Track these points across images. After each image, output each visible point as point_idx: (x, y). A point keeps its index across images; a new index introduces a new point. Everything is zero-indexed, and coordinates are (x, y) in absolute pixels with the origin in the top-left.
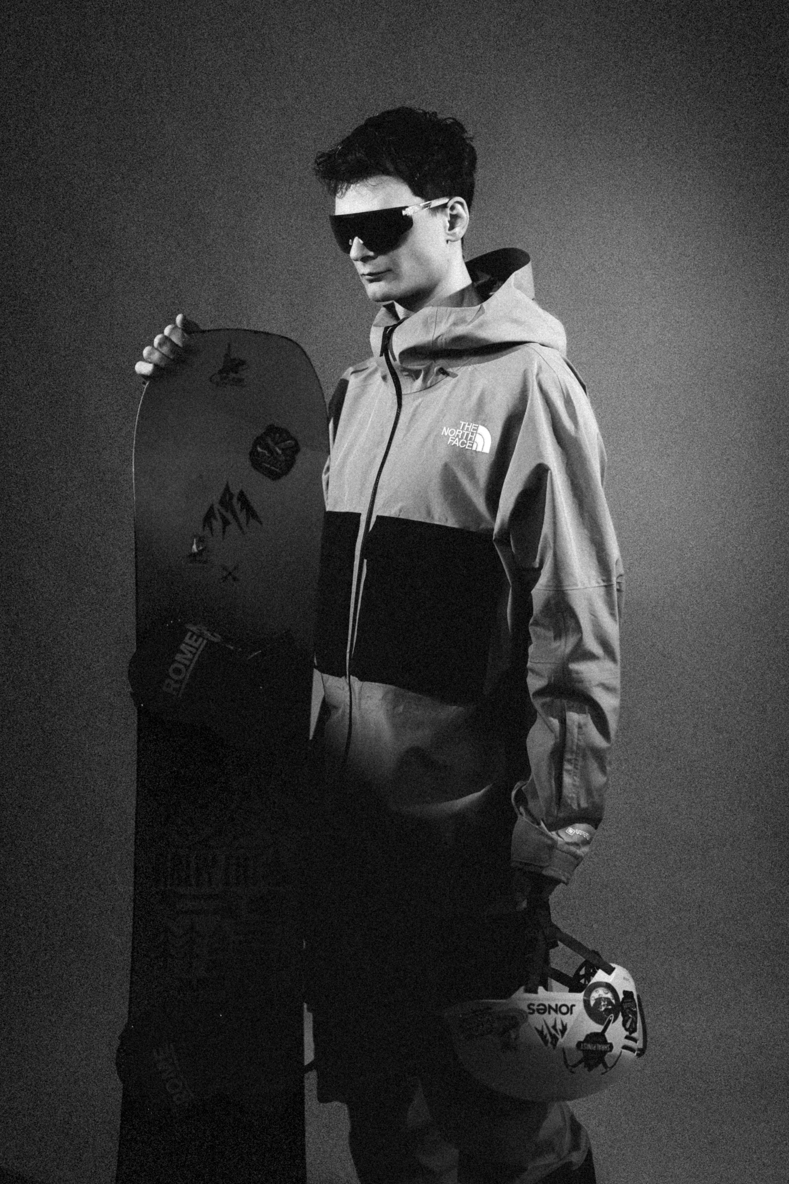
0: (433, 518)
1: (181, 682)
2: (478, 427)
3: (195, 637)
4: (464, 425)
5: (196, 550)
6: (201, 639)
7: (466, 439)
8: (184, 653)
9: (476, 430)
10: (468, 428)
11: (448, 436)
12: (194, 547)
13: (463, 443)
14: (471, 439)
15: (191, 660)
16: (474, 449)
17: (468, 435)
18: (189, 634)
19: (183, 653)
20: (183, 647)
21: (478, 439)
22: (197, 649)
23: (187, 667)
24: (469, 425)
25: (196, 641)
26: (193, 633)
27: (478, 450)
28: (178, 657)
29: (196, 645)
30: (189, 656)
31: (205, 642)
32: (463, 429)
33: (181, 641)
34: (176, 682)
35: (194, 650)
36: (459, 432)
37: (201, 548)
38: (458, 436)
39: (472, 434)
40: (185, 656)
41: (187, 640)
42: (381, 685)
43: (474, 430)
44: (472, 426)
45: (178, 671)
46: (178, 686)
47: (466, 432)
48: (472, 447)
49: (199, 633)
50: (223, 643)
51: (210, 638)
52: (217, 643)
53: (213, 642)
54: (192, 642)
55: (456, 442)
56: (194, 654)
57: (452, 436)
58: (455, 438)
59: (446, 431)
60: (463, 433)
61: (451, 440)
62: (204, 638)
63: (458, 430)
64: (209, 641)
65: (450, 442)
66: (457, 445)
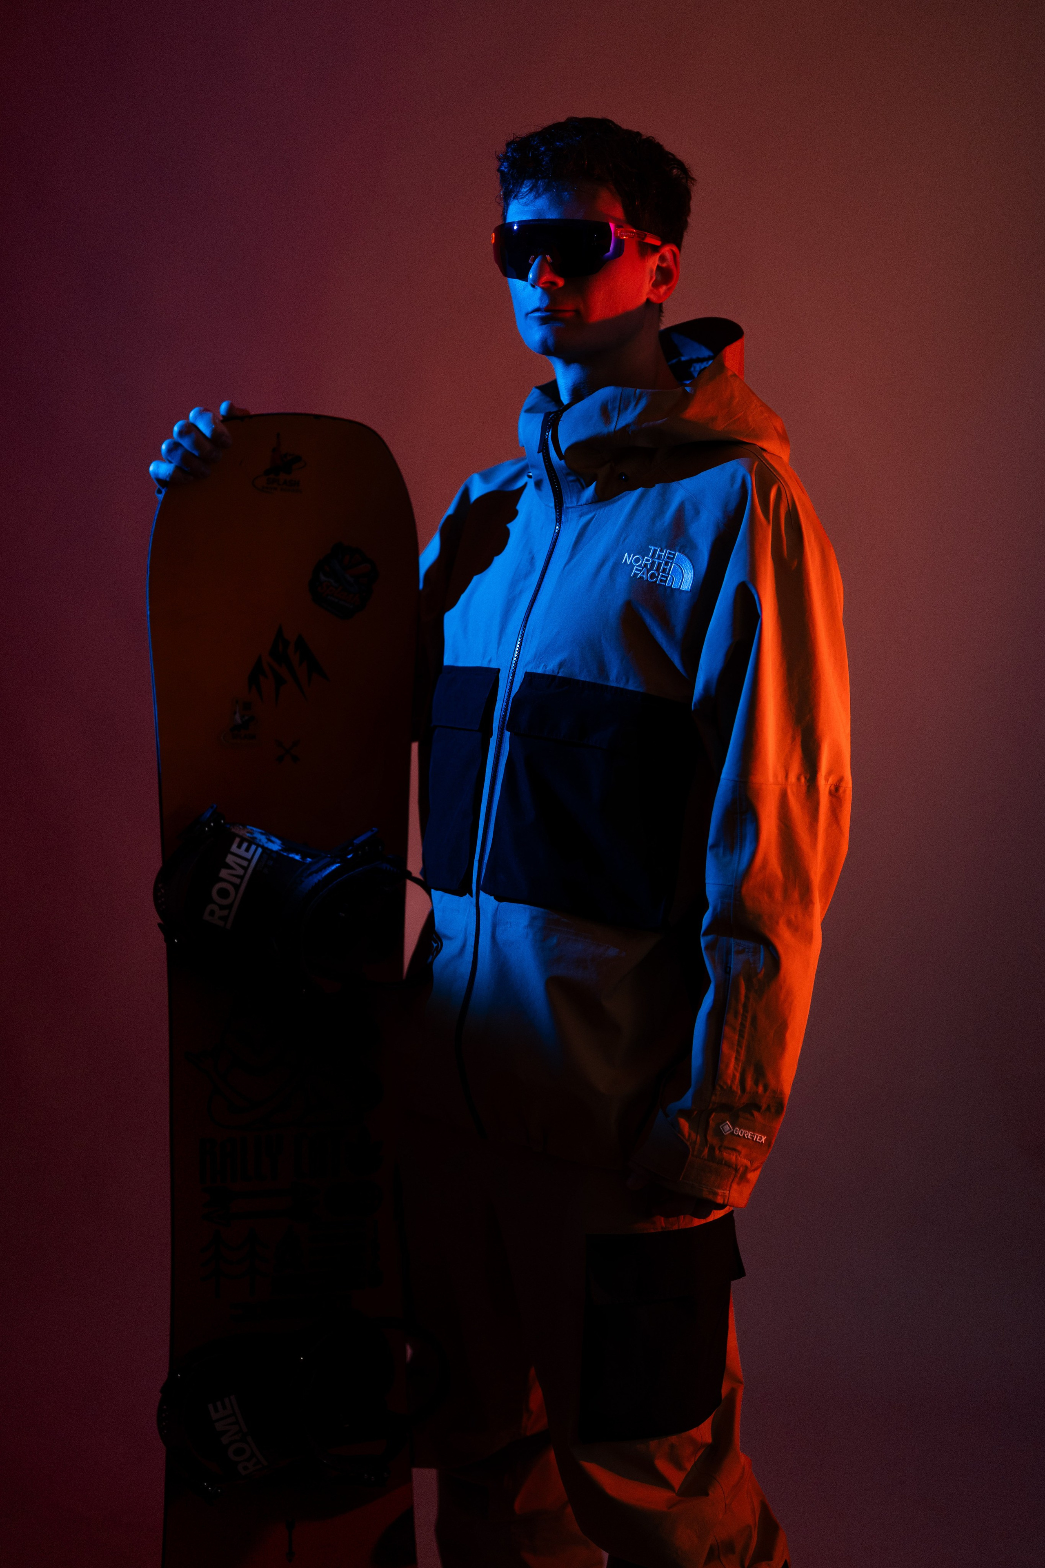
0: (607, 678)
1: (229, 907)
2: (673, 555)
3: (245, 845)
4: (655, 551)
5: (239, 721)
6: (253, 847)
7: (658, 569)
8: (232, 868)
9: (671, 559)
10: (660, 556)
11: (631, 565)
12: (237, 717)
13: (652, 576)
14: (664, 570)
15: (242, 877)
16: (667, 584)
17: (660, 564)
18: (237, 840)
19: (229, 867)
20: (230, 859)
21: (674, 571)
22: (250, 861)
23: (237, 887)
24: (661, 551)
25: (247, 850)
26: (242, 839)
27: (673, 586)
28: (224, 873)
29: (248, 855)
30: (240, 872)
31: (260, 850)
32: (653, 556)
33: (227, 851)
34: (222, 907)
35: (245, 863)
36: (647, 561)
37: (246, 718)
38: (646, 565)
40: (233, 872)
41: (234, 848)
42: (526, 906)
43: (667, 558)
44: (665, 553)
45: (223, 893)
46: (225, 913)
47: (656, 561)
48: (665, 581)
49: (250, 838)
50: (285, 852)
51: (266, 845)
52: (276, 852)
53: (271, 851)
54: (242, 852)
55: (643, 574)
56: (246, 869)
57: (637, 566)
58: (641, 569)
59: (629, 558)
60: (653, 563)
61: (636, 572)
62: (258, 846)
63: (646, 558)
64: (265, 849)
65: (635, 573)
66: (644, 578)
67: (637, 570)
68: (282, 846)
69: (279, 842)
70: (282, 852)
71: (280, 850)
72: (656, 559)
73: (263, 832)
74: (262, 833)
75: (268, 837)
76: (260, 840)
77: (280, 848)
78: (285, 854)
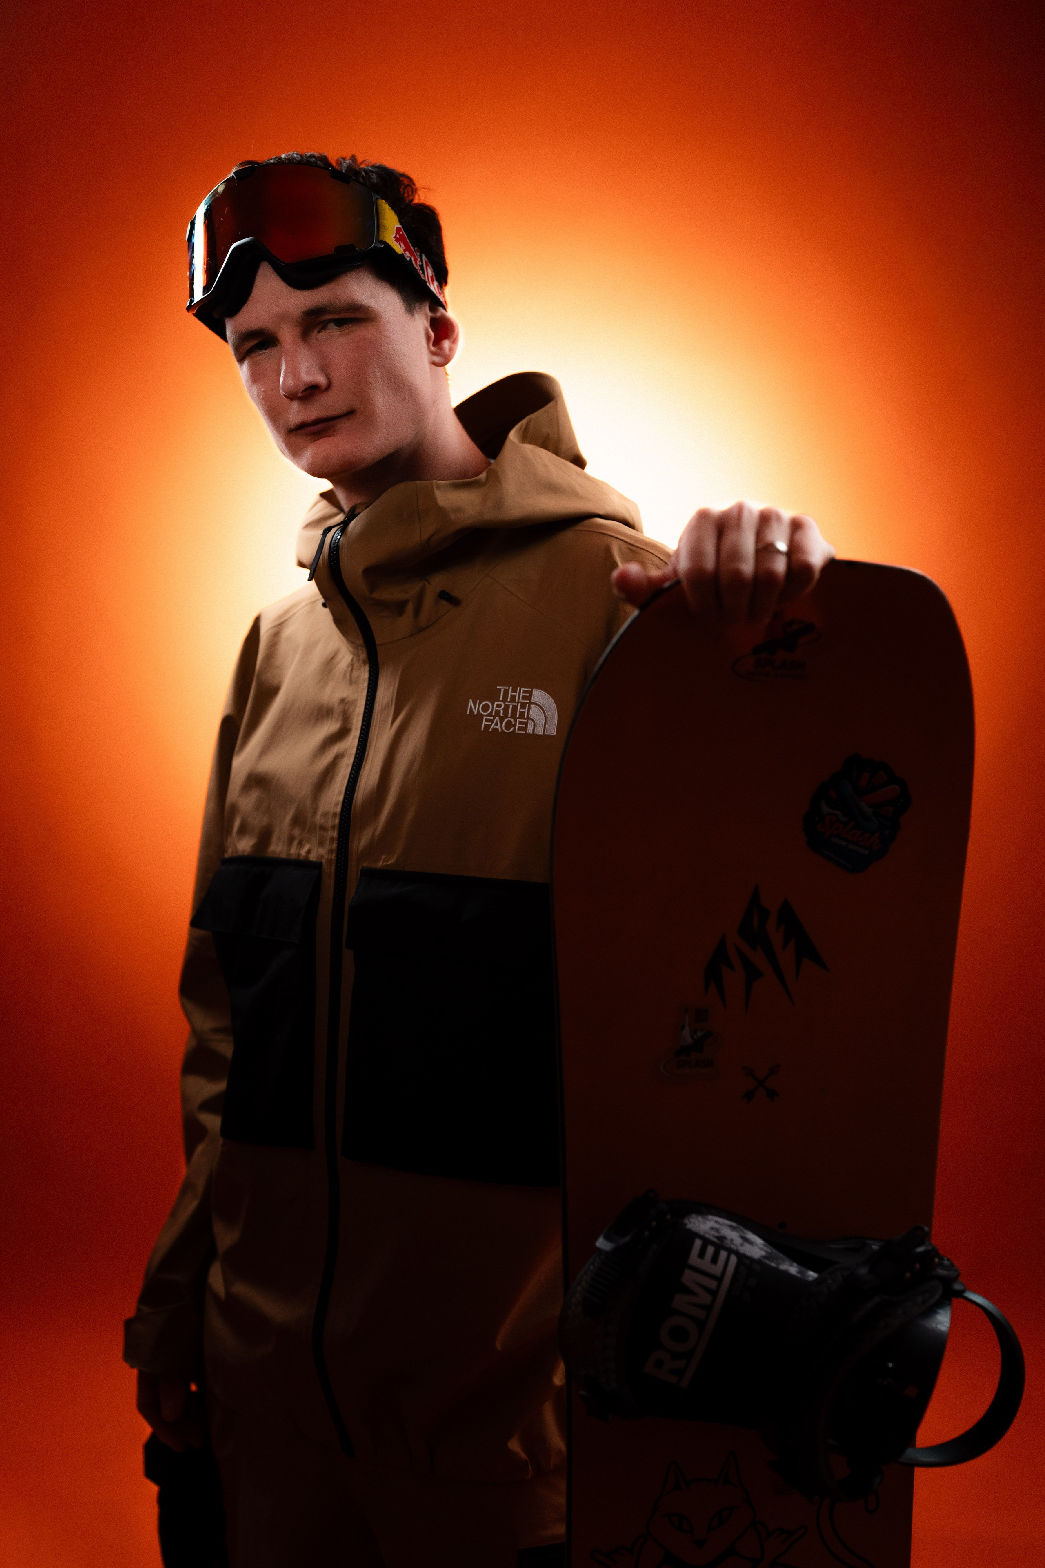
1: (688, 1356)
2: (531, 693)
3: (710, 1250)
4: (506, 692)
5: (689, 1040)
6: (723, 1254)
7: (514, 715)
8: (692, 1292)
9: (530, 698)
10: (513, 697)
11: (480, 716)
12: (686, 1033)
13: (509, 725)
14: (522, 714)
15: (708, 1308)
16: (530, 730)
17: (515, 708)
18: (698, 1243)
19: (688, 1290)
20: (688, 1277)
21: (535, 712)
22: (720, 1280)
23: (701, 1325)
24: (514, 690)
25: (714, 1260)
26: (706, 1242)
27: (536, 732)
28: (680, 1301)
29: (717, 1270)
30: (706, 1298)
31: (734, 1259)
32: (505, 700)
33: (684, 1264)
35: (713, 1284)
36: (499, 706)
37: (700, 1034)
38: (498, 712)
39: (523, 706)
40: (694, 1299)
41: (693, 1258)
43: (524, 698)
44: (521, 691)
45: (679, 1335)
46: (682, 1367)
47: (511, 705)
48: (525, 729)
49: (717, 1238)
50: (772, 1261)
51: (742, 1250)
52: (759, 1261)
53: (751, 1259)
54: (705, 1264)
55: (496, 724)
56: (714, 1293)
57: (486, 715)
58: (492, 718)
59: (475, 707)
60: (507, 707)
61: (486, 723)
62: (730, 1251)
63: (496, 703)
64: (741, 1257)
65: (485, 725)
66: (498, 729)
67: (487, 720)
68: (765, 1248)
69: (759, 1241)
70: (767, 1262)
71: (765, 1257)
72: (509, 702)
73: (734, 1224)
74: (733, 1228)
75: (742, 1234)
76: (732, 1240)
77: (763, 1253)
78: (773, 1264)
